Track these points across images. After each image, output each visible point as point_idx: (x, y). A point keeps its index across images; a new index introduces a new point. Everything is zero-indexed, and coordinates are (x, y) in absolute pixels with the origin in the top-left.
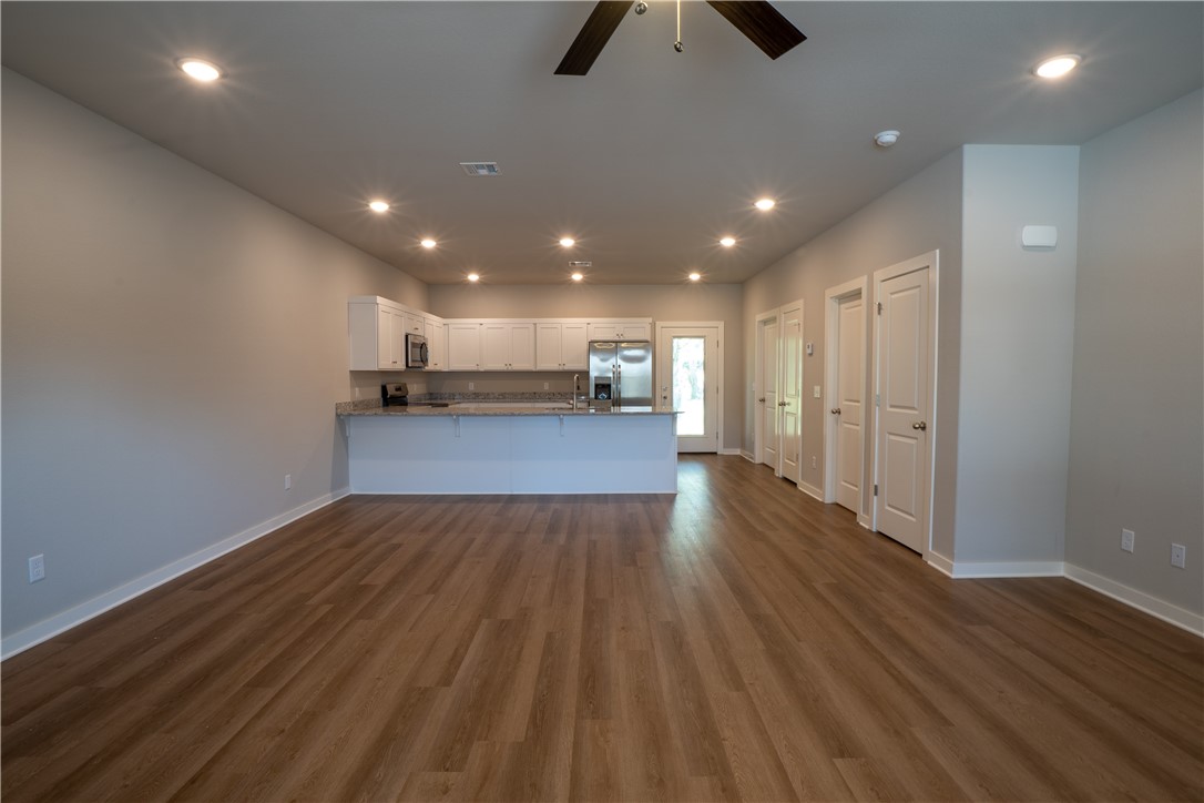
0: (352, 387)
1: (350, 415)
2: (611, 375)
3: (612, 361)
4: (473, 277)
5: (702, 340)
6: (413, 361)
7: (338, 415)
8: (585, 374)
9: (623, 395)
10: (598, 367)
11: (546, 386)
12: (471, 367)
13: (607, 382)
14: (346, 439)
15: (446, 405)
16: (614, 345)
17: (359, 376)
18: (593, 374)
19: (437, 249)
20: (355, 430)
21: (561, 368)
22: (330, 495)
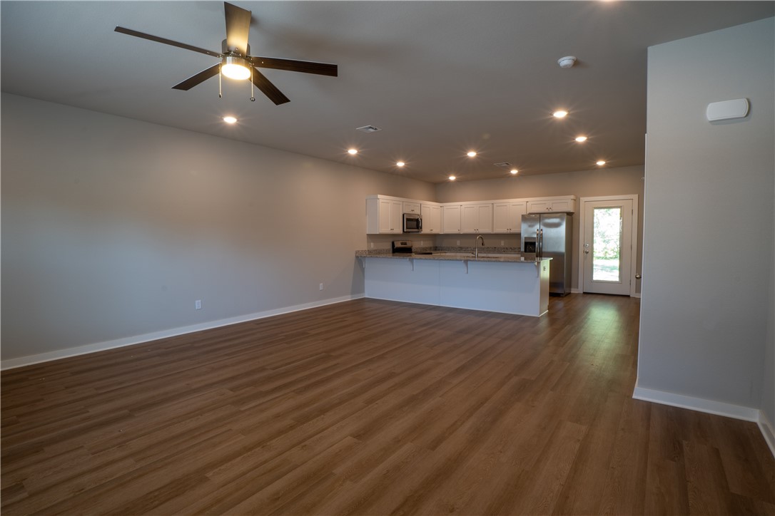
0: (368, 242)
1: (365, 257)
2: (535, 236)
3: (537, 226)
4: (452, 178)
5: (619, 210)
6: (407, 228)
7: (357, 257)
8: (518, 235)
9: (544, 250)
10: (528, 231)
11: (503, 243)
12: (455, 231)
13: (534, 241)
14: (363, 270)
15: (431, 254)
16: (538, 216)
17: (372, 237)
18: (524, 235)
19: (404, 167)
20: (369, 265)
21: (509, 232)
22: (350, 296)
